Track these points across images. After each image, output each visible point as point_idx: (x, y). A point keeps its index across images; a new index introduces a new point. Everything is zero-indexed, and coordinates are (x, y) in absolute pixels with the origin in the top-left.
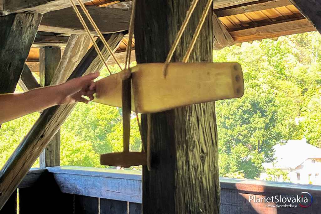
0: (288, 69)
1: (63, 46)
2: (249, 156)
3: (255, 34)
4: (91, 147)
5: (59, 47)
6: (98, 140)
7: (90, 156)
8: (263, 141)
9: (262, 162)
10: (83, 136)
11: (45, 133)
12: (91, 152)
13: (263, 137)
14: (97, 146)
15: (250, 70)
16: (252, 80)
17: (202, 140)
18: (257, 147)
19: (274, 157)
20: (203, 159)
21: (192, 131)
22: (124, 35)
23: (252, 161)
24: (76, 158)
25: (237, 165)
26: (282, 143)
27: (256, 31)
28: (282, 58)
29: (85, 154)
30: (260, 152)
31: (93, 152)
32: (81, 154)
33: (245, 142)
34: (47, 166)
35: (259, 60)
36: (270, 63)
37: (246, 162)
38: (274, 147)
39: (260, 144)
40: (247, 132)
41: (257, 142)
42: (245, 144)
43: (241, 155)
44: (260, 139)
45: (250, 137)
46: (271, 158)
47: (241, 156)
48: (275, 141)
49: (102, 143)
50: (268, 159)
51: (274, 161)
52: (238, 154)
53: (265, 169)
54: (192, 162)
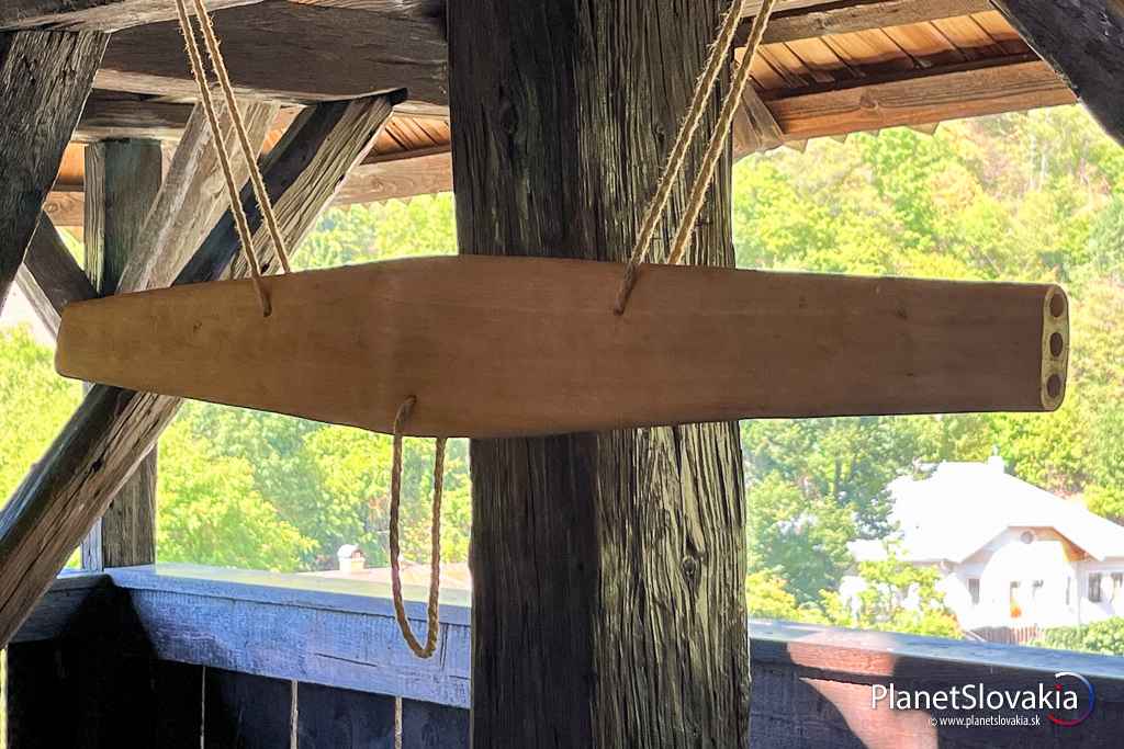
0: (945, 213)
1: (168, 139)
2: (803, 518)
3: (857, 109)
4: (250, 480)
5: (155, 140)
6: (274, 456)
7: (243, 510)
8: (854, 466)
9: (848, 540)
10: (220, 438)
11: (107, 453)
12: (247, 496)
13: (854, 450)
14: (271, 477)
15: (810, 214)
16: (819, 249)
17: (691, 510)
18: (832, 486)
19: (891, 520)
20: (691, 576)
21: (655, 478)
22: (393, 104)
23: (815, 535)
24: (195, 518)
25: (762, 546)
26: (920, 472)
27: (862, 98)
28: (923, 175)
29: (228, 502)
30: (841, 504)
31: (255, 498)
32: (215, 503)
33: (790, 469)
34: (107, 563)
35: (843, 179)
36: (881, 194)
37: (791, 536)
38: (890, 487)
39: (843, 476)
40: (799, 432)
41: (833, 467)
42: (791, 473)
43: (775, 511)
44: (842, 456)
45: (809, 449)
46: (878, 524)
47: (774, 516)
48: (895, 464)
49: (288, 466)
50: (868, 526)
51: (892, 533)
52: (767, 510)
53: (858, 564)
54: (653, 587)
